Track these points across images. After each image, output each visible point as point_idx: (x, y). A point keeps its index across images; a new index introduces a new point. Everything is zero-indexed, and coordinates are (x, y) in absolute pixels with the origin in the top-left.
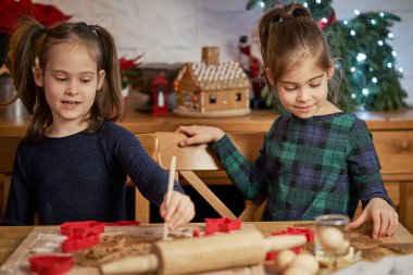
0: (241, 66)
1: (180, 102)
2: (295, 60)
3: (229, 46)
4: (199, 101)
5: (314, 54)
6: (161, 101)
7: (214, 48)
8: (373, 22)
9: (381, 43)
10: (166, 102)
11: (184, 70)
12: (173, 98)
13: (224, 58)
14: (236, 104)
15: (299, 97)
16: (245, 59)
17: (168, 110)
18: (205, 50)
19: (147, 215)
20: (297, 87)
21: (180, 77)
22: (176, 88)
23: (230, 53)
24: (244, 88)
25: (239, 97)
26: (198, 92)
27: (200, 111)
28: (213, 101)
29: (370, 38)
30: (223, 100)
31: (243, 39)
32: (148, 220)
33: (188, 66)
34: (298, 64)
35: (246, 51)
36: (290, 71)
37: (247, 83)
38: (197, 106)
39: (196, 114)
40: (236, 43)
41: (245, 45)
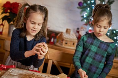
0: (76, 36)
1: (57, 42)
2: (102, 19)
3: (74, 30)
4: (62, 43)
5: (108, 19)
6: (52, 40)
7: (70, 30)
8: (114, 32)
9: (115, 38)
10: (54, 41)
11: (60, 34)
12: (56, 40)
13: (72, 32)
14: (72, 46)
15: (100, 30)
16: (77, 34)
17: (53, 43)
18: (67, 30)
19: (42, 70)
20: (101, 27)
21: (59, 35)
22: (57, 38)
23: (74, 32)
24: (75, 42)
25: (74, 44)
26: (63, 40)
27: (62, 45)
28: (66, 43)
29: (112, 36)
30: (69, 44)
31: (78, 29)
32: (42, 71)
33: (62, 33)
34: (103, 21)
35: (78, 32)
36: (100, 22)
37: (77, 41)
38: (62, 44)
39: (61, 46)
40: (76, 29)
41: (78, 30)
